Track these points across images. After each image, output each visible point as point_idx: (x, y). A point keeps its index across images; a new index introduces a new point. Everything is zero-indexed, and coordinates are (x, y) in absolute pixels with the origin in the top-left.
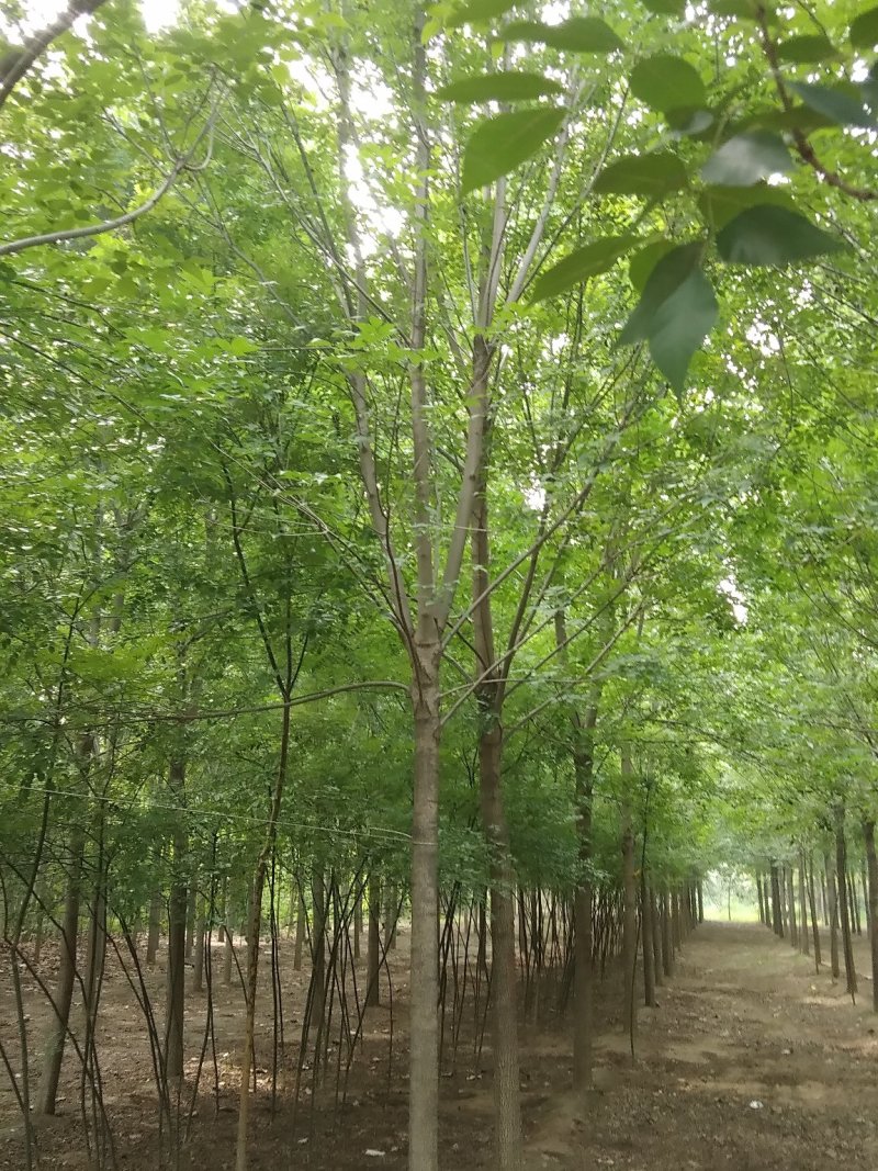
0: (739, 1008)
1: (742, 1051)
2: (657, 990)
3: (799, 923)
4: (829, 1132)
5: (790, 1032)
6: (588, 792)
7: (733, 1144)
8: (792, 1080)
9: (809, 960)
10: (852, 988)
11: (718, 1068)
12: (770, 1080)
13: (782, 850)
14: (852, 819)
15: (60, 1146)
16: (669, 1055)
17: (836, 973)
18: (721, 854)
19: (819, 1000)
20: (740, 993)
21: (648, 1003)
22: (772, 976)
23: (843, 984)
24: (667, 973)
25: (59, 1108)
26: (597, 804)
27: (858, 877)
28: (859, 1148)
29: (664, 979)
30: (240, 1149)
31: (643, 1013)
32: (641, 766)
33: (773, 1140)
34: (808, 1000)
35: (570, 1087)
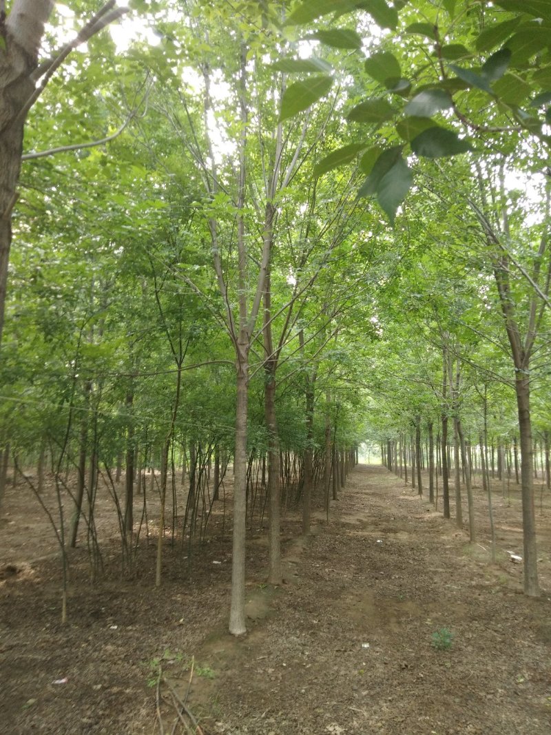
0: (373, 501)
1: (374, 519)
2: (338, 493)
3: (398, 465)
4: (410, 553)
5: (394, 511)
6: (312, 410)
7: (369, 558)
8: (395, 531)
9: (403, 481)
10: (420, 492)
11: (363, 526)
12: (385, 531)
13: (393, 434)
14: (423, 422)
15: (78, 561)
16: (343, 520)
17: (413, 486)
18: (367, 436)
19: (406, 497)
20: (373, 494)
21: (334, 499)
22: (387, 488)
23: (416, 491)
24: (342, 486)
25: (78, 545)
26: (315, 415)
27: (424, 446)
28: (422, 559)
29: (341, 489)
30: (158, 561)
31: (332, 503)
32: (334, 398)
33: (386, 556)
34: (402, 497)
35: (301, 534)
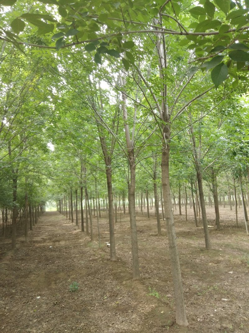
0: (50, 228)
1: (50, 237)
2: (33, 227)
3: (64, 210)
4: (64, 250)
5: (60, 232)
6: (16, 187)
7: (46, 255)
8: (59, 241)
9: (65, 217)
10: (73, 222)
11: (44, 240)
12: (54, 242)
16: (34, 240)
17: (70, 219)
18: (49, 198)
19: (66, 225)
21: (31, 230)
23: (71, 221)
24: (36, 223)
28: (70, 252)
31: (29, 232)
33: (53, 253)
34: (64, 225)
35: (11, 249)
